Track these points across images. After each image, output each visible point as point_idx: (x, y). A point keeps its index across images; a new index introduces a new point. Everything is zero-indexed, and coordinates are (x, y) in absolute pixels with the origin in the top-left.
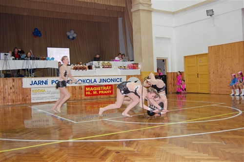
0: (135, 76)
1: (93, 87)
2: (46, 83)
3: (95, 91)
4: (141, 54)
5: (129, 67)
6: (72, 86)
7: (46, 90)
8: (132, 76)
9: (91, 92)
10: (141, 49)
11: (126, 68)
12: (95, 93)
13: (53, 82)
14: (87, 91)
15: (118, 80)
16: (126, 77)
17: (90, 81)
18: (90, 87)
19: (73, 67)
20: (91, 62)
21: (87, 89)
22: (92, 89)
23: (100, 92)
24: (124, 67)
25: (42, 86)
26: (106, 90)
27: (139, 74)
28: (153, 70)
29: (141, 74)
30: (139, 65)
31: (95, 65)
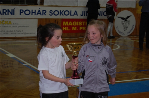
0: (128, 9)
1: (72, 20)
2: (13, 13)
3: (74, 26)
6: (46, 19)
7: (13, 21)
8: (124, 9)
9: (70, 27)
12: (74, 29)
13: (21, 12)
14: (65, 26)
17: (70, 13)
18: (69, 20)
21: (65, 23)
22: (70, 24)
23: (81, 28)
25: (7, 16)
27: (134, 7)
29: (136, 6)
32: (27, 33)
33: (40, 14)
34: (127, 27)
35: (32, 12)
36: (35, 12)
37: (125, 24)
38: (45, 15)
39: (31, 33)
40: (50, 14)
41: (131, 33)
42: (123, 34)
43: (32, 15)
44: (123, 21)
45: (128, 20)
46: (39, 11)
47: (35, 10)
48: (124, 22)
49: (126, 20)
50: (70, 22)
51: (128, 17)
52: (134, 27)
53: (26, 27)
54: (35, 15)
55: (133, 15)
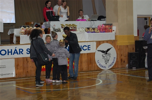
0: (107, 42)
4: (116, 11)
5: (100, 29)
6: (23, 58)
8: (103, 42)
11: (96, 31)
15: (85, 48)
16: (95, 43)
19: (23, 31)
20: (47, 23)
24: (94, 29)
27: (114, 39)
28: (133, 33)
29: (115, 38)
30: (113, 27)
31: (54, 27)
32: (5, 74)
33: (17, 53)
34: (108, 60)
35: (8, 52)
36: (11, 52)
37: (105, 57)
38: (22, 54)
39: (8, 74)
40: (27, 53)
41: (112, 66)
42: (105, 67)
43: (8, 54)
44: (104, 54)
45: (108, 52)
46: (16, 50)
47: (11, 50)
48: (105, 56)
49: (106, 53)
51: (108, 50)
52: (116, 59)
53: (3, 67)
54: (12, 54)
55: (113, 47)
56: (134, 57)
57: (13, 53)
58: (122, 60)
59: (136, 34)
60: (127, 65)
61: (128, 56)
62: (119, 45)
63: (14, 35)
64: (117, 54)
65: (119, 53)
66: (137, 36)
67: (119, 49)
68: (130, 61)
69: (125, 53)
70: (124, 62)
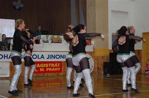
0: (87, 53)
10: (94, 23)
12: (42, 70)
17: (37, 57)
20: (39, 36)
26: (54, 68)
27: (92, 51)
28: (108, 47)
29: (94, 50)
30: (92, 41)
31: (43, 39)
32: (1, 75)
35: (5, 57)
39: (4, 74)
47: (7, 55)
50: (38, 64)
52: (93, 67)
55: (91, 58)
56: (108, 66)
57: (8, 58)
58: (98, 68)
59: (110, 48)
60: (103, 72)
61: (104, 65)
62: (96, 55)
63: (11, 44)
64: (95, 63)
65: (96, 62)
66: (111, 49)
67: (96, 59)
68: (105, 69)
69: (101, 62)
70: (100, 69)
